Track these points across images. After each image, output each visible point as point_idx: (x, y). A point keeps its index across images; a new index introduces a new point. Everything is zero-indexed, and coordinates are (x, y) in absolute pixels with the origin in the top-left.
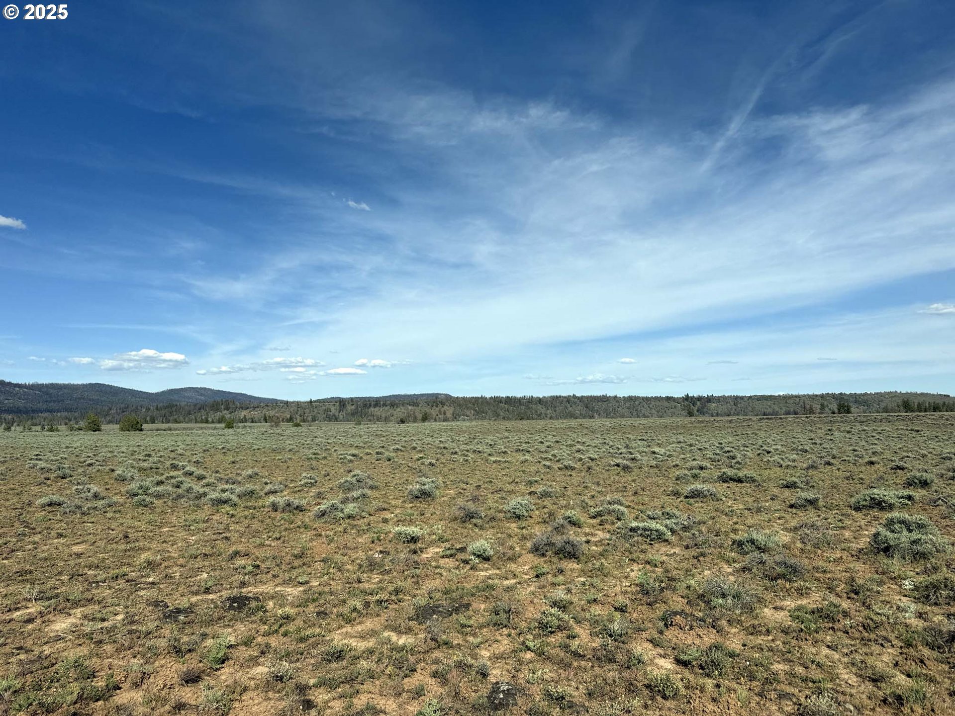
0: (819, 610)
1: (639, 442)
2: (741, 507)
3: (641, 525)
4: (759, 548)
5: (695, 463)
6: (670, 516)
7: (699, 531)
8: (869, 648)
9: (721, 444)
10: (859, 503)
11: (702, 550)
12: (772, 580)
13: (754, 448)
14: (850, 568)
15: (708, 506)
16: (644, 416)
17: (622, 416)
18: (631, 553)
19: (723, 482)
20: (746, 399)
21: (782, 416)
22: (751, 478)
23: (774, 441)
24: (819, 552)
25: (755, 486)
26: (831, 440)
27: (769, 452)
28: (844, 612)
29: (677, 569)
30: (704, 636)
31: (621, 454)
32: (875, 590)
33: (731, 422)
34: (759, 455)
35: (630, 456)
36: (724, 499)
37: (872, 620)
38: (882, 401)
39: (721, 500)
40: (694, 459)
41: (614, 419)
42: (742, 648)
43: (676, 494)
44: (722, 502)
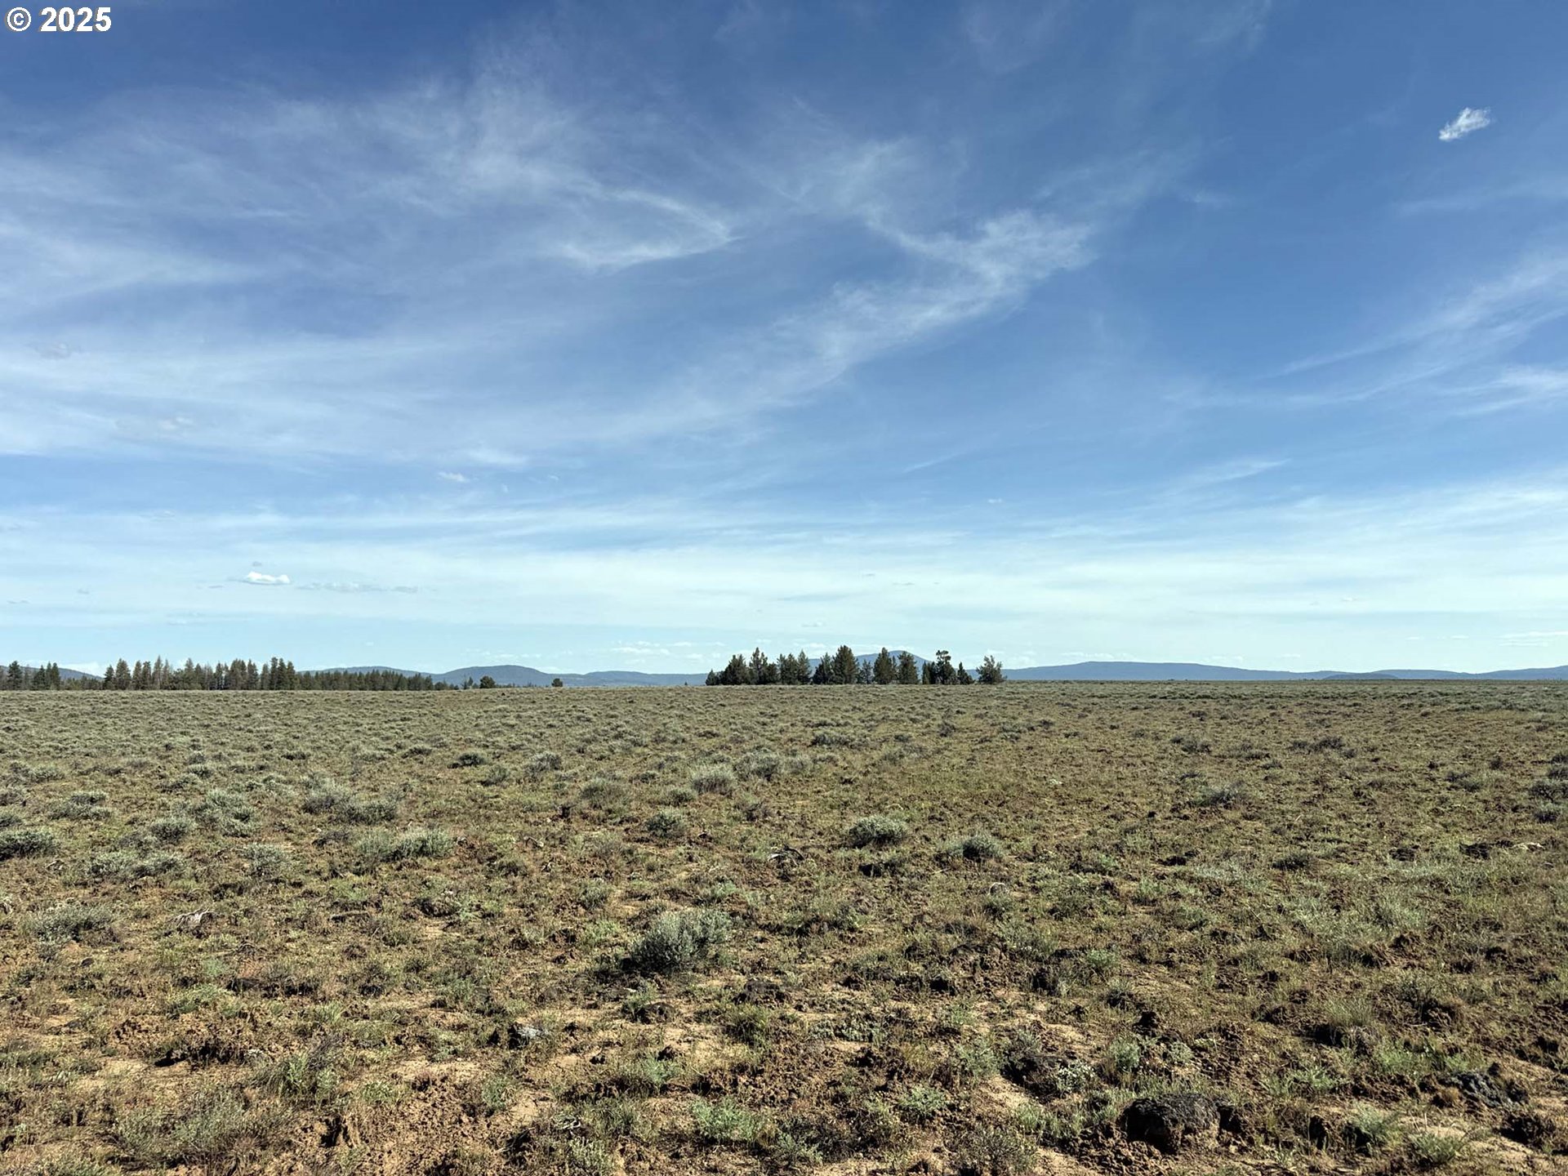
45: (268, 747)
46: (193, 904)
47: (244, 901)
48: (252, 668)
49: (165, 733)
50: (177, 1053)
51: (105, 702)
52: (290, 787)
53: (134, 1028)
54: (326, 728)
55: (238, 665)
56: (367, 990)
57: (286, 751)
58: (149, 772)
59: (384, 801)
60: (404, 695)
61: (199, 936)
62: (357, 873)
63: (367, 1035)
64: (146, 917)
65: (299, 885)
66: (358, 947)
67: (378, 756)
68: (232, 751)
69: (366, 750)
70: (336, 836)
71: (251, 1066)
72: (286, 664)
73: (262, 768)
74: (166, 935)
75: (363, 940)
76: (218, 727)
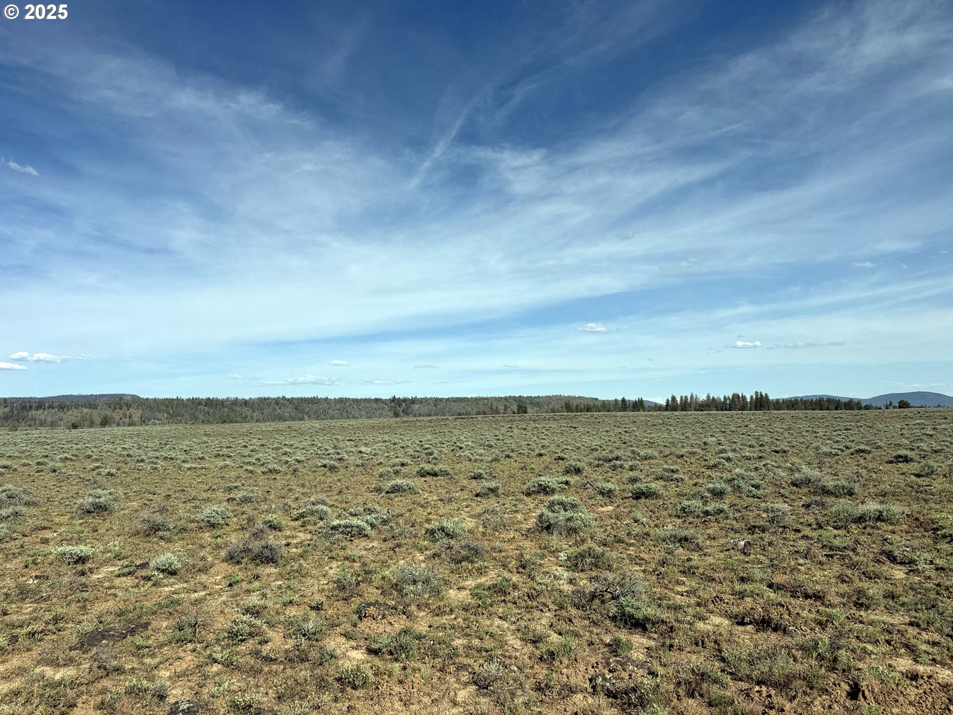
0: (495, 586)
1: (347, 443)
2: (435, 498)
3: (342, 522)
4: (448, 535)
5: (397, 460)
6: (370, 511)
7: (397, 523)
8: (532, 614)
9: (421, 441)
10: (529, 489)
11: (398, 541)
12: (457, 563)
13: (449, 445)
14: (520, 546)
15: (406, 499)
16: (354, 417)
17: (333, 418)
18: (331, 551)
19: (421, 476)
20: (444, 401)
21: (474, 416)
22: (445, 471)
23: (465, 438)
24: (497, 534)
25: (447, 479)
26: (511, 436)
27: (461, 448)
28: (513, 585)
29: (374, 562)
30: (395, 623)
31: (329, 454)
32: (538, 563)
33: (430, 421)
34: (453, 450)
35: (337, 456)
36: (421, 492)
37: (535, 589)
38: (550, 403)
39: (418, 493)
40: (397, 457)
41: (324, 421)
42: (428, 629)
43: (379, 490)
44: (418, 495)
45: (762, 445)
46: (737, 535)
47: (767, 537)
48: (744, 398)
49: (702, 436)
50: (747, 620)
51: (668, 418)
52: (780, 470)
53: (721, 600)
54: (795, 434)
55: (736, 396)
56: (859, 605)
57: (773, 448)
58: (698, 457)
59: (845, 483)
60: (843, 413)
61: (745, 554)
62: (835, 528)
63: (864, 634)
64: (714, 538)
65: (798, 531)
66: (846, 576)
67: (834, 453)
68: (742, 447)
69: (825, 449)
70: (816, 502)
71: (792, 637)
72: (764, 395)
73: (761, 457)
74: (726, 550)
75: (849, 572)
76: (730, 433)
